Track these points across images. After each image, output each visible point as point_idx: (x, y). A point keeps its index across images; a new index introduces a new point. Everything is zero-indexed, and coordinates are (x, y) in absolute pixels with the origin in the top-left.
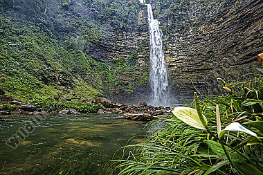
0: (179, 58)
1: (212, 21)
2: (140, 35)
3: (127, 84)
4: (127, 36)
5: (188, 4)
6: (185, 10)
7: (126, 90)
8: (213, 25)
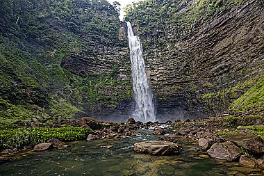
0: (159, 72)
1: (186, 39)
2: (121, 50)
3: (110, 99)
4: (108, 50)
5: (164, 24)
6: (162, 29)
7: (108, 106)
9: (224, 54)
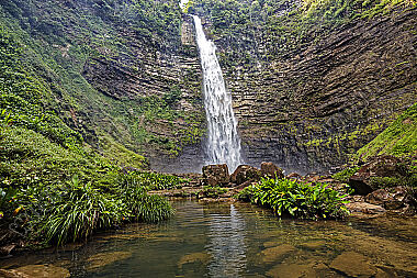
0: (244, 103)
1: (287, 57)
2: (183, 62)
3: (167, 141)
4: (162, 59)
6: (251, 36)
7: (166, 152)
8: (287, 63)
9: (339, 85)
